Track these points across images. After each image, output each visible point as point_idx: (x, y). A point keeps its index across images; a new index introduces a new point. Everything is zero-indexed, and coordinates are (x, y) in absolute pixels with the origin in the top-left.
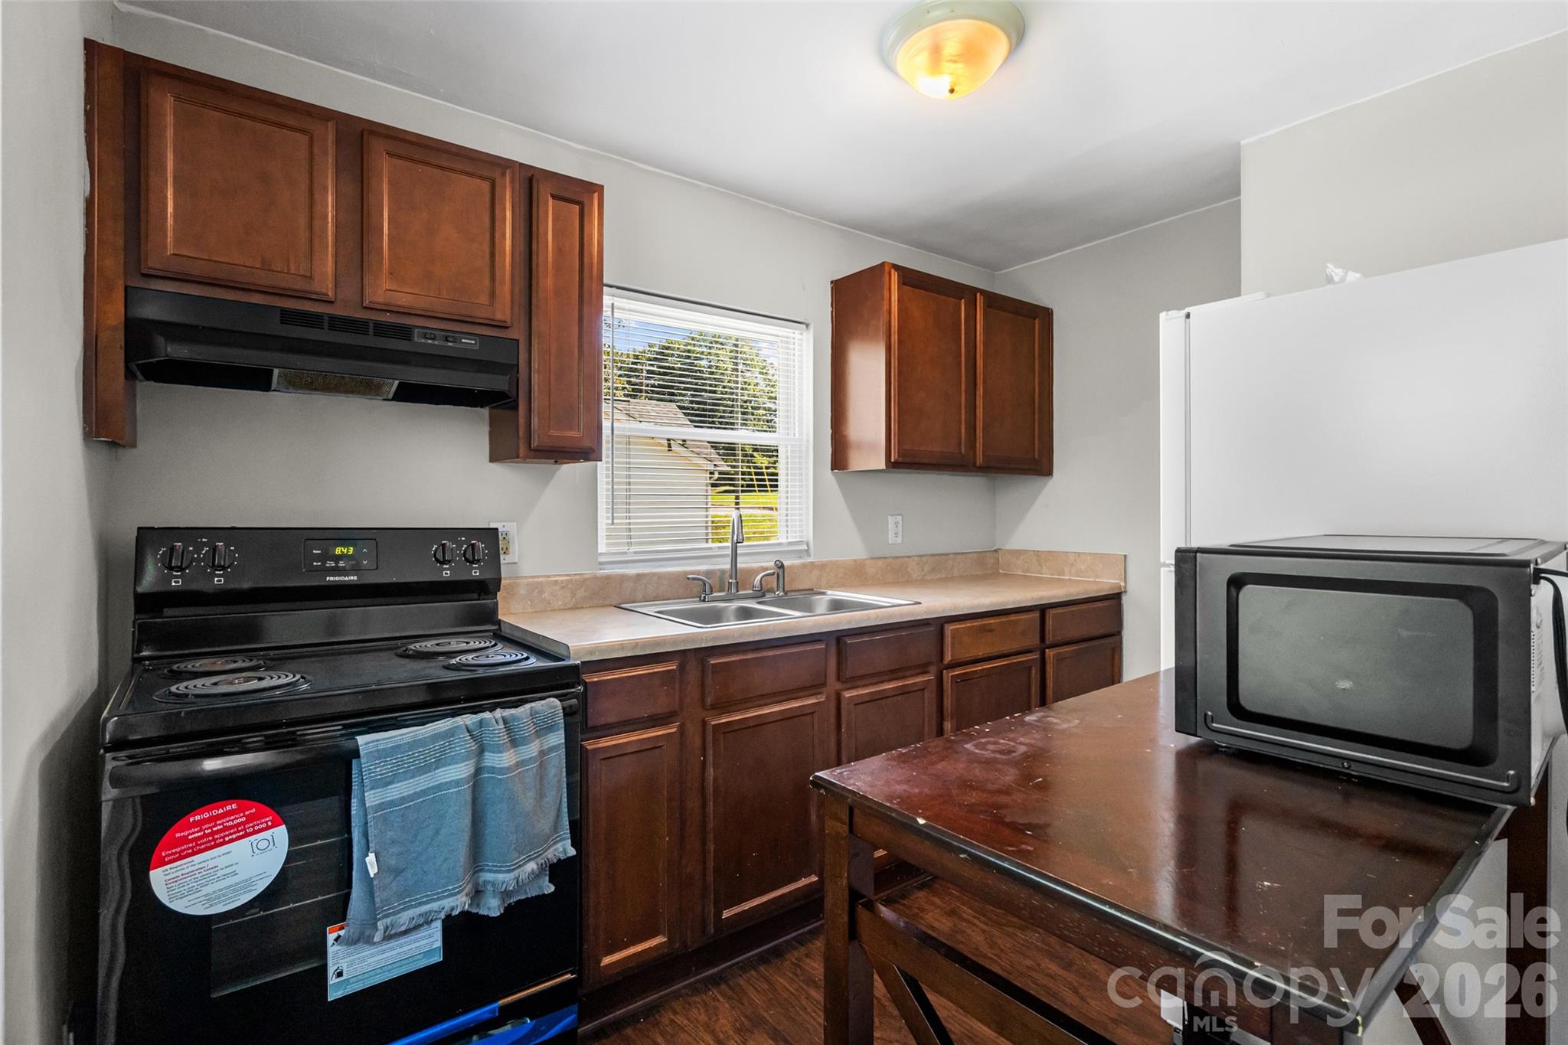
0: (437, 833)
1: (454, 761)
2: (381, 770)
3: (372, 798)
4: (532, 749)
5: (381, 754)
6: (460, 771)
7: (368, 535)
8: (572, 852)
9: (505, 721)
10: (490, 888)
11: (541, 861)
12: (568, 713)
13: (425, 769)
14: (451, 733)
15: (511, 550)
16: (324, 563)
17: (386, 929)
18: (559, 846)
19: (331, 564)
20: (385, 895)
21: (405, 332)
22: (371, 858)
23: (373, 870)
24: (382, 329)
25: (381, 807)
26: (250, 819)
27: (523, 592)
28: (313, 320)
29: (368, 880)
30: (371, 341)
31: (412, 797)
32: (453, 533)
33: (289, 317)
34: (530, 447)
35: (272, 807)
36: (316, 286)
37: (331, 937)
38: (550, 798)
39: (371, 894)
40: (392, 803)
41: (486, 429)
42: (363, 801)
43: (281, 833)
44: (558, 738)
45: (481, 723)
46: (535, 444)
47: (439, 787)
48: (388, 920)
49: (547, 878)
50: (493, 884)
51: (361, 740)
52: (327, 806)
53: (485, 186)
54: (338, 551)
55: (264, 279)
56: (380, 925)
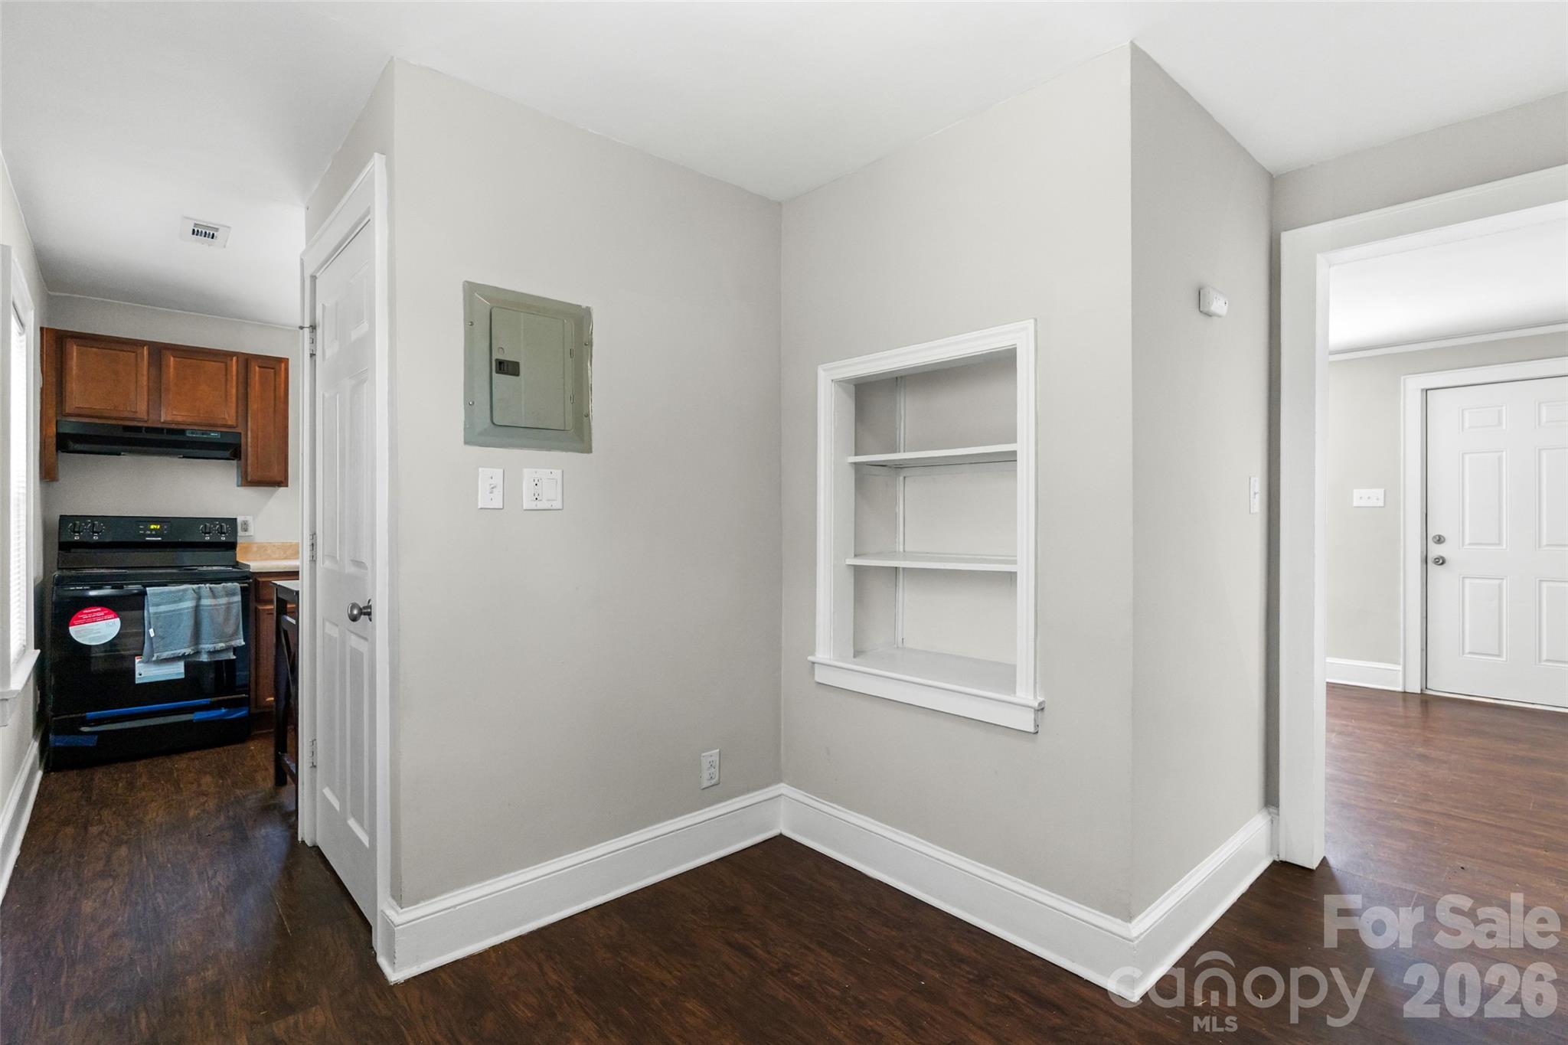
0: (179, 626)
1: (186, 600)
2: (156, 600)
3: (152, 610)
4: (223, 601)
5: (155, 595)
6: (189, 604)
7: (168, 520)
8: (243, 643)
9: (210, 588)
10: (203, 651)
11: (228, 644)
12: (242, 589)
13: (175, 602)
14: (185, 590)
15: (249, 529)
16: (145, 531)
17: (158, 656)
18: (238, 641)
19: (149, 532)
20: (157, 645)
21: (182, 432)
22: (151, 631)
23: (152, 635)
24: (171, 431)
25: (156, 613)
26: (105, 614)
27: (255, 549)
28: (138, 429)
29: (151, 639)
30: (165, 437)
31: (167, 612)
32: (212, 520)
33: (127, 428)
34: (247, 479)
35: (113, 610)
36: (139, 415)
37: (137, 661)
38: (232, 621)
39: (152, 644)
40: (161, 613)
41: (236, 471)
42: (148, 611)
43: (118, 621)
44: (238, 598)
45: (199, 588)
46: (249, 479)
47: (180, 609)
48: (158, 654)
49: (232, 653)
50: (204, 649)
51: (147, 589)
52: (136, 614)
53: (223, 365)
54: (152, 527)
55: (115, 414)
56: (155, 655)
